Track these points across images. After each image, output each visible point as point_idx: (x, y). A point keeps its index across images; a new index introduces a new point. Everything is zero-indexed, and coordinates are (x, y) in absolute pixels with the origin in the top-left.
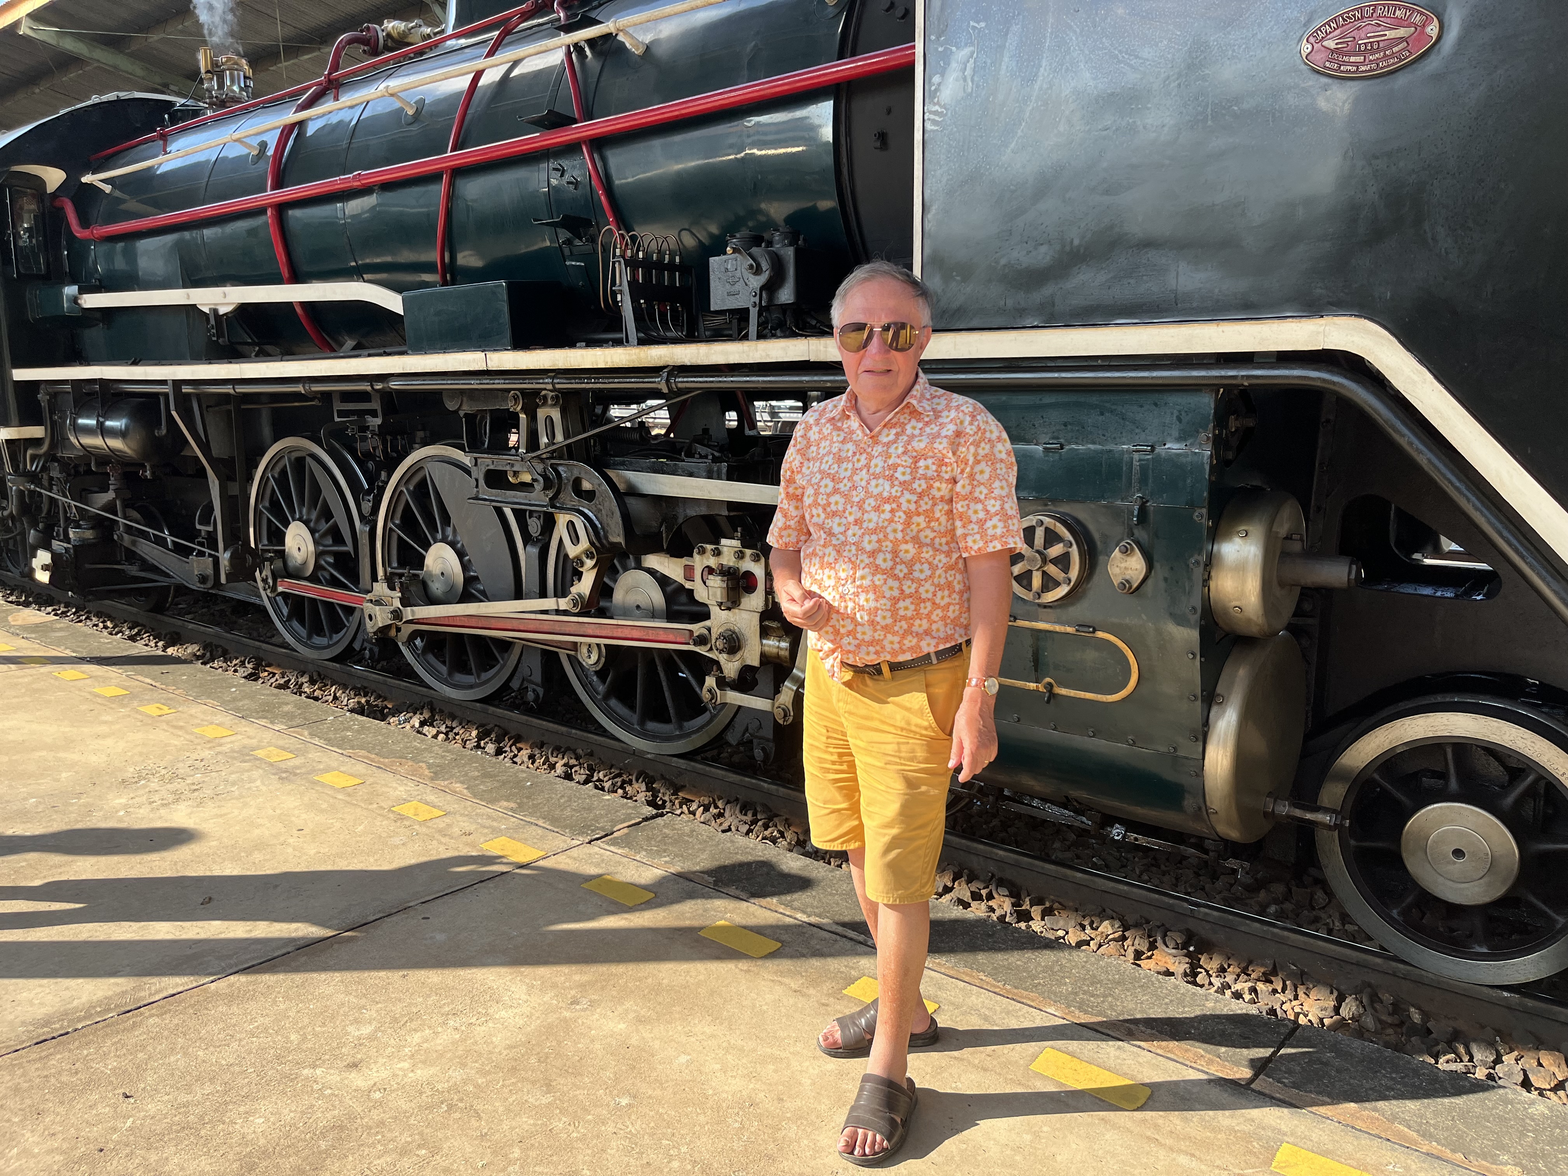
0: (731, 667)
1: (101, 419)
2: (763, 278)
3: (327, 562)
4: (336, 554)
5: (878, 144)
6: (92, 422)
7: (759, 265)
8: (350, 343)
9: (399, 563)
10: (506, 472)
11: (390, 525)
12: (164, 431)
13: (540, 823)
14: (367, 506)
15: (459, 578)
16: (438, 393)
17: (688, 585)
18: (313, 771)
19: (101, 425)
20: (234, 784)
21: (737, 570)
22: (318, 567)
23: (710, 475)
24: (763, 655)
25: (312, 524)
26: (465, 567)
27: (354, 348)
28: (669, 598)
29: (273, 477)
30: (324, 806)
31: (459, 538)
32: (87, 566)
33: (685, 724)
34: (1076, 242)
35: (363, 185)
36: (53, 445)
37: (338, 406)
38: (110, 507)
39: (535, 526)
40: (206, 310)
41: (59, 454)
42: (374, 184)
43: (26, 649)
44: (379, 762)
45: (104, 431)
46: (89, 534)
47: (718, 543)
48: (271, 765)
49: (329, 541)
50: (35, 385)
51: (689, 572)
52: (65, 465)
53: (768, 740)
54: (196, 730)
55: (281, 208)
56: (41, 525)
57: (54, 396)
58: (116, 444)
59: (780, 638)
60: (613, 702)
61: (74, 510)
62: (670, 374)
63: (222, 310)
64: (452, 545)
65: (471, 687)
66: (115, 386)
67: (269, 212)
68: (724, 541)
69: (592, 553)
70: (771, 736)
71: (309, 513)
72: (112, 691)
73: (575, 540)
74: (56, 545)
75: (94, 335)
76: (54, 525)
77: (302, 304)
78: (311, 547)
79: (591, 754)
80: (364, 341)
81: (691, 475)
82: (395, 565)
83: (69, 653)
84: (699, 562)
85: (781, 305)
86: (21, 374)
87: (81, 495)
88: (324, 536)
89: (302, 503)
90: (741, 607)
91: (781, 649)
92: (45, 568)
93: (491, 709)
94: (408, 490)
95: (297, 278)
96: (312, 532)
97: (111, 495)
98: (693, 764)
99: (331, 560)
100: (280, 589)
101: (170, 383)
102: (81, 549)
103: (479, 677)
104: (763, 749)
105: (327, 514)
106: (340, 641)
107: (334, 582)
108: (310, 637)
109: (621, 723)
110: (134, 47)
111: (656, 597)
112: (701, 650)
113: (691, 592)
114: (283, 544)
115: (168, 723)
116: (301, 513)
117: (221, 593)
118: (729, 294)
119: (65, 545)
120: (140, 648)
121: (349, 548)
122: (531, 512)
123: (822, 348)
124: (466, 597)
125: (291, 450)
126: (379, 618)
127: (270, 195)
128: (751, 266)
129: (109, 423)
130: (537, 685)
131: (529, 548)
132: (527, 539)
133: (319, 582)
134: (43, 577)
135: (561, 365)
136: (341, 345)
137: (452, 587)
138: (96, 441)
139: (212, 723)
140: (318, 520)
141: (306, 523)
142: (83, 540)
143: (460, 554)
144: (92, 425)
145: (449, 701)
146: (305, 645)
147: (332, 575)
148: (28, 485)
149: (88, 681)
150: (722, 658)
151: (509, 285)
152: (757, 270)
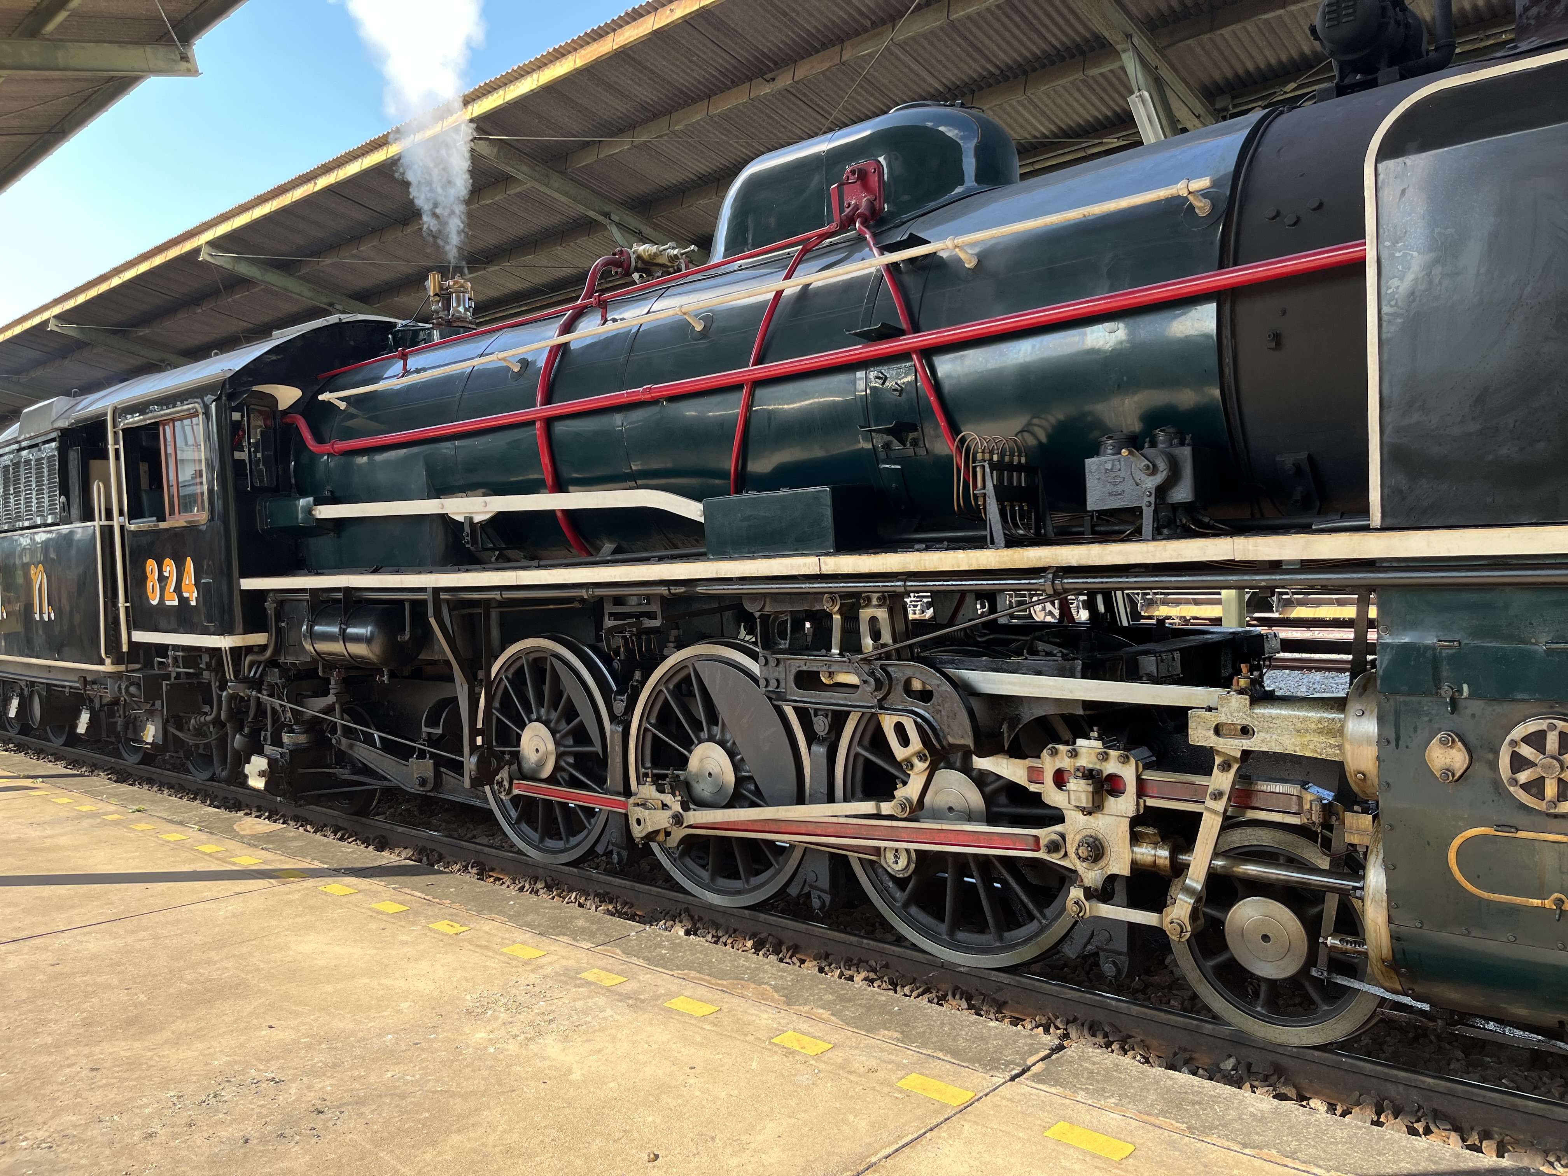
0: (1092, 876)
1: (343, 626)
2: (1159, 479)
3: (568, 764)
4: (576, 755)
5: (1273, 344)
6: (335, 629)
7: (1155, 466)
8: (608, 547)
9: (653, 762)
10: (819, 672)
11: (645, 724)
12: (407, 636)
13: (941, 1055)
14: (619, 706)
15: (730, 777)
16: (739, 597)
17: (1033, 788)
18: (656, 997)
19: (343, 632)
20: (585, 1013)
21: (1100, 772)
22: (557, 768)
23: (1063, 673)
24: (1134, 864)
25: (552, 725)
26: (737, 767)
27: (615, 552)
28: (988, 799)
29: (507, 678)
30: (698, 1039)
31: (728, 737)
32: (301, 771)
33: (1006, 934)
35: (652, 397)
36: (277, 651)
37: (609, 608)
38: (330, 710)
39: (821, 725)
40: (460, 518)
41: (282, 660)
42: (661, 397)
43: (273, 861)
44: (719, 985)
45: (346, 638)
46: (302, 739)
47: (1075, 743)
48: (608, 989)
49: (570, 741)
50: (262, 594)
51: (1035, 775)
52: (284, 670)
53: (1120, 954)
54: (505, 950)
55: (549, 422)
56: (246, 730)
57: (281, 603)
58: (359, 649)
59: (1155, 845)
60: (913, 910)
61: (289, 714)
62: (1055, 576)
63: (477, 519)
64: (722, 744)
65: (739, 893)
66: (358, 594)
67: (538, 424)
68: (1080, 742)
69: (925, 755)
70: (1125, 950)
71: (548, 713)
72: (392, 908)
73: (905, 741)
74: (268, 749)
75: (323, 545)
76: (261, 729)
77: (566, 512)
78: (551, 746)
79: (887, 966)
80: (625, 545)
81: (1039, 673)
82: (648, 765)
83: (316, 864)
84: (1049, 764)
85: (1172, 504)
86: (248, 584)
87: (298, 698)
88: (564, 736)
89: (540, 703)
90: (1106, 811)
91: (1160, 857)
92: (262, 774)
93: (762, 917)
94: (667, 689)
95: (560, 486)
96: (553, 732)
97: (331, 699)
98: (1017, 978)
99: (571, 760)
100: (516, 792)
101: (430, 592)
102: (296, 752)
103: (748, 882)
104: (1115, 964)
105: (571, 713)
106: (580, 844)
107: (575, 783)
108: (542, 840)
109: (926, 932)
110: (304, 270)
111: (974, 798)
112: (1054, 858)
113: (1038, 795)
114: (518, 745)
115: (470, 942)
116: (538, 713)
117: (439, 795)
118: (1110, 494)
119: (280, 750)
120: (387, 858)
121: (598, 748)
122: (816, 710)
123: (1250, 547)
124: (736, 800)
125: (529, 651)
126: (648, 823)
127: (539, 410)
128: (1148, 467)
129: (350, 630)
130: (825, 892)
131: (814, 748)
132: (811, 738)
133: (558, 783)
134: (257, 783)
135: (913, 568)
136: (598, 550)
137: (721, 788)
138: (337, 647)
139: (514, 942)
140: (558, 721)
141: (546, 723)
142: (296, 745)
143: (731, 754)
144: (336, 633)
145: (712, 908)
146: (537, 848)
147: (572, 776)
148: (248, 692)
149: (359, 896)
150: (1081, 867)
151: (833, 491)
152: (1153, 470)
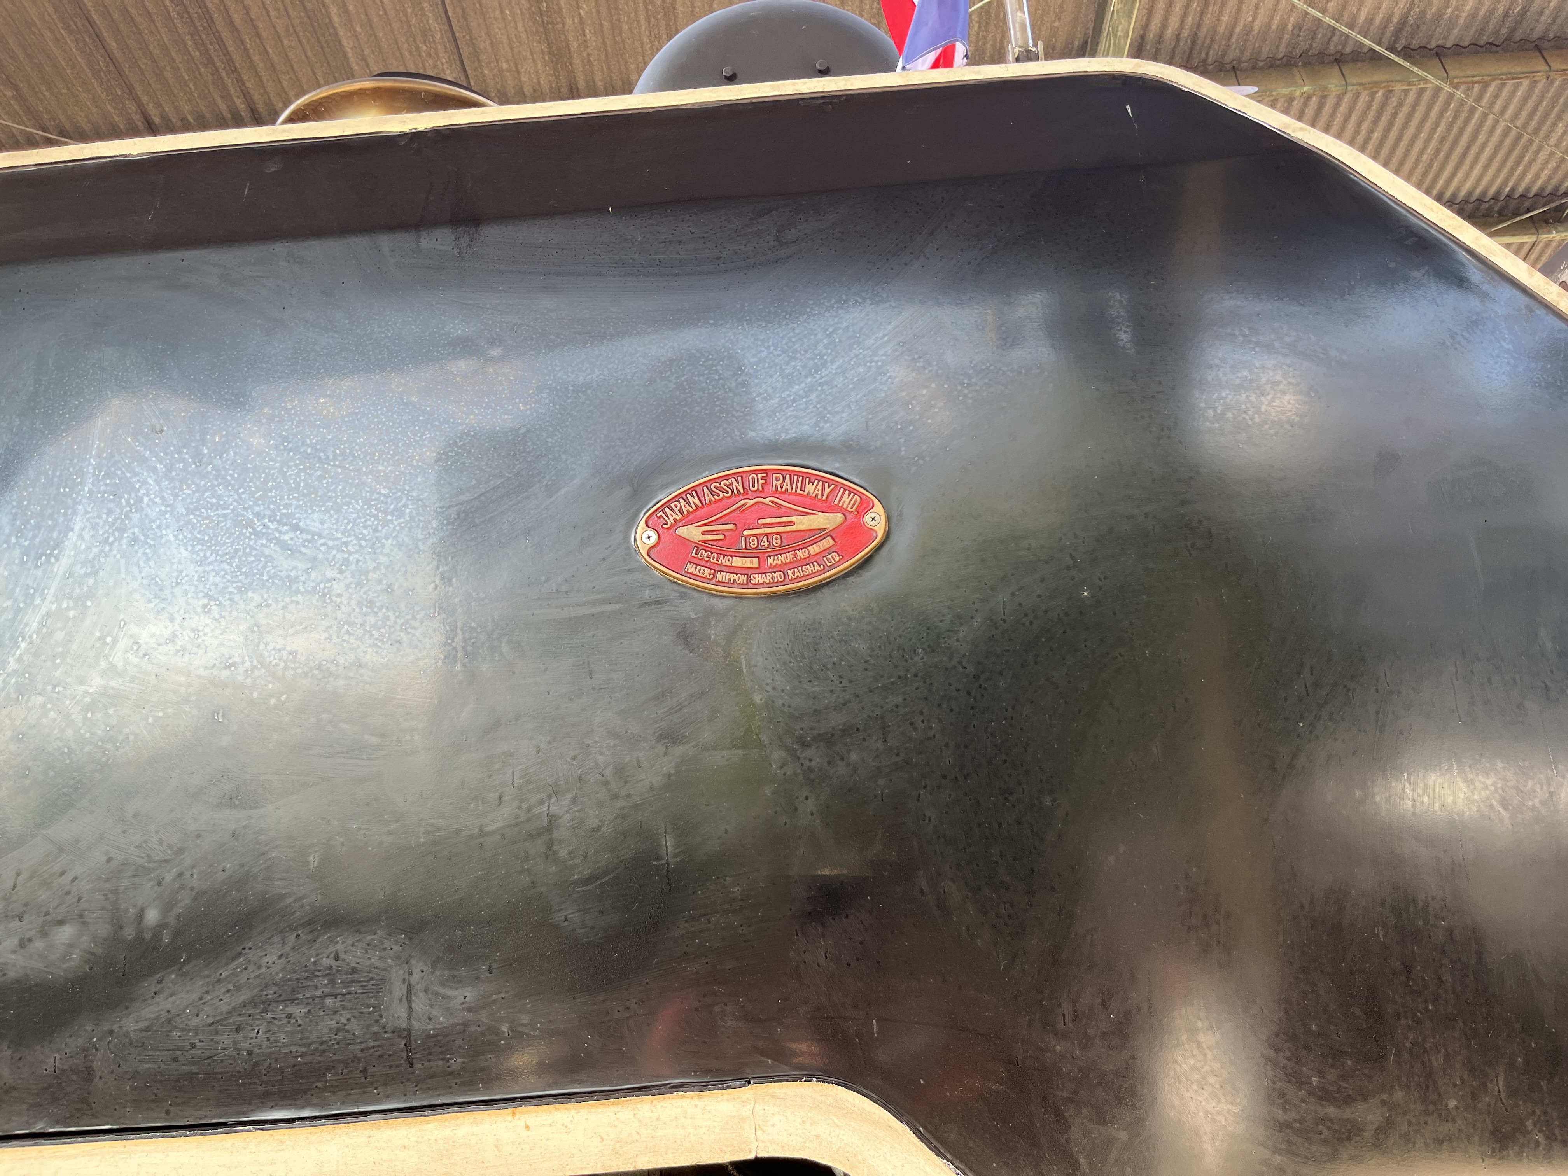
34: (152, 916)
